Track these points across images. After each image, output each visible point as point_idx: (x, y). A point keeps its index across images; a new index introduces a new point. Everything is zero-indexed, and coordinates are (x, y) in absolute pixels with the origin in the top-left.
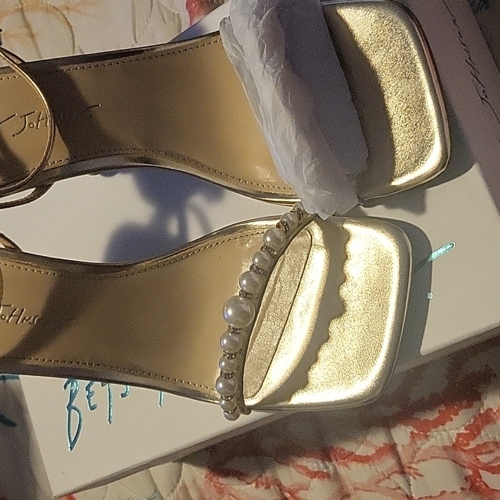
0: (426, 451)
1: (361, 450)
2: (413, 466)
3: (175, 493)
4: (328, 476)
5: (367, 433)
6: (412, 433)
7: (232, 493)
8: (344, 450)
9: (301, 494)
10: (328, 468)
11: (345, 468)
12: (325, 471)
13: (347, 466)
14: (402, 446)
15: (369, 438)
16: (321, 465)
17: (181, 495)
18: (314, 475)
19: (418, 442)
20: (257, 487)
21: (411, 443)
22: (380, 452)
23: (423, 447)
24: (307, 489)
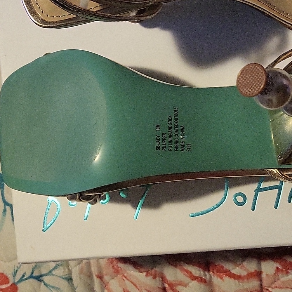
0: (284, 282)
1: (236, 271)
2: (270, 289)
3: (81, 265)
4: (205, 281)
5: (244, 260)
6: (277, 268)
7: (125, 275)
8: (223, 267)
9: (179, 288)
10: (205, 275)
11: (219, 279)
12: (203, 277)
13: (221, 278)
14: (267, 275)
15: (245, 264)
16: (202, 273)
17: (85, 268)
18: (194, 278)
19: (280, 275)
20: (147, 275)
21: (275, 274)
22: (250, 275)
23: (282, 279)
24: (185, 286)
